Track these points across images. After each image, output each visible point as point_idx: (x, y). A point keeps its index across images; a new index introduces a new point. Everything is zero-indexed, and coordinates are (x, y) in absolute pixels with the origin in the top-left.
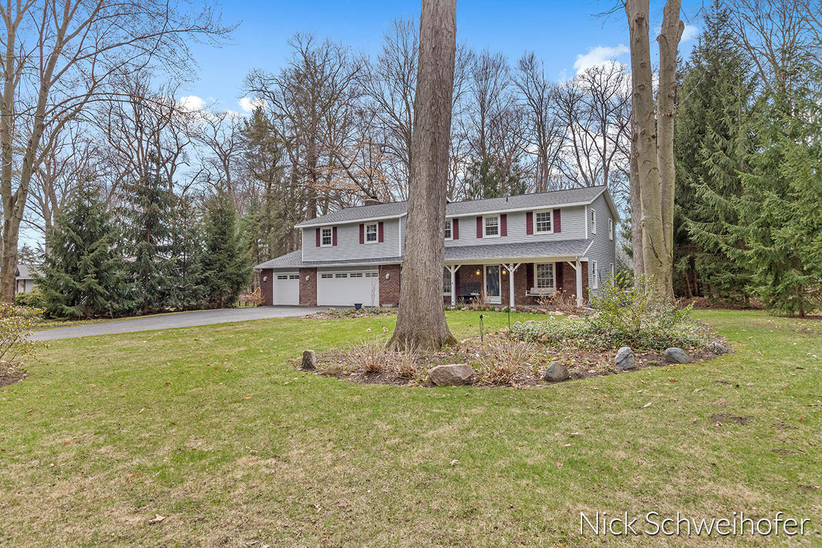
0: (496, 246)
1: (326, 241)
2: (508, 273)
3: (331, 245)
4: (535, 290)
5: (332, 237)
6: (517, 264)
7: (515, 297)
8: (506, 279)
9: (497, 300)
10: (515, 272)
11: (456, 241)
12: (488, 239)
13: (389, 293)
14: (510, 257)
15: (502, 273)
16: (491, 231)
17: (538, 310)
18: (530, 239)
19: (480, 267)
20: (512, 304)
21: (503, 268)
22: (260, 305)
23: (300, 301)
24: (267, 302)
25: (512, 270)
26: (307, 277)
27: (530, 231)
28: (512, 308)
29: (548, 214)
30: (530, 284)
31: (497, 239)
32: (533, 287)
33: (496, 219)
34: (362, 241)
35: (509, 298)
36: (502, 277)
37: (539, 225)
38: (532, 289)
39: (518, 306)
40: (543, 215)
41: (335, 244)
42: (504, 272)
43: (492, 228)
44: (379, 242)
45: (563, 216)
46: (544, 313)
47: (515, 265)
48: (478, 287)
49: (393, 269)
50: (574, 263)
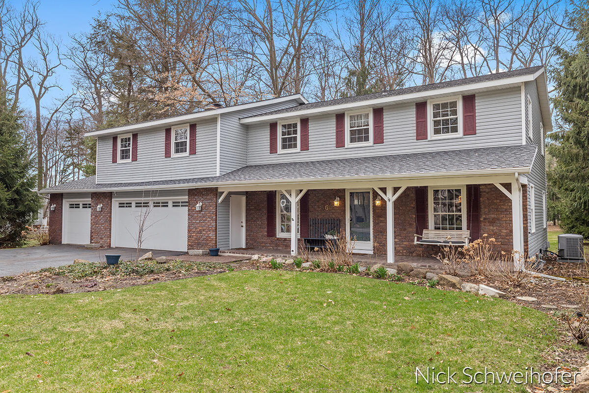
0: (366, 159)
1: (125, 154)
2: (384, 202)
3: (130, 160)
4: (431, 235)
5: (131, 148)
6: (399, 188)
7: (395, 243)
8: (381, 213)
9: (367, 247)
10: (395, 202)
11: (305, 153)
12: (353, 149)
13: (200, 232)
14: (388, 175)
15: (374, 203)
16: (359, 135)
17: (442, 279)
18: (422, 147)
19: (340, 193)
20: (390, 258)
21: (376, 195)
22: (44, 244)
23: (91, 240)
24: (53, 240)
25: (390, 199)
26: (99, 206)
27: (421, 134)
28: (390, 265)
29: (454, 104)
30: (422, 224)
31: (367, 148)
32: (427, 228)
33: (367, 116)
34: (168, 154)
35: (385, 245)
36: (374, 211)
37: (436, 123)
38: (425, 231)
39: (400, 263)
40: (445, 105)
41: (135, 159)
42: (378, 203)
43: (360, 131)
44: (190, 154)
45: (480, 106)
46: (454, 285)
47: (396, 190)
48: (336, 225)
49: (208, 195)
50: (508, 186)
